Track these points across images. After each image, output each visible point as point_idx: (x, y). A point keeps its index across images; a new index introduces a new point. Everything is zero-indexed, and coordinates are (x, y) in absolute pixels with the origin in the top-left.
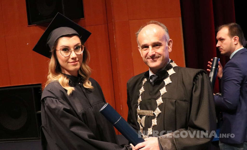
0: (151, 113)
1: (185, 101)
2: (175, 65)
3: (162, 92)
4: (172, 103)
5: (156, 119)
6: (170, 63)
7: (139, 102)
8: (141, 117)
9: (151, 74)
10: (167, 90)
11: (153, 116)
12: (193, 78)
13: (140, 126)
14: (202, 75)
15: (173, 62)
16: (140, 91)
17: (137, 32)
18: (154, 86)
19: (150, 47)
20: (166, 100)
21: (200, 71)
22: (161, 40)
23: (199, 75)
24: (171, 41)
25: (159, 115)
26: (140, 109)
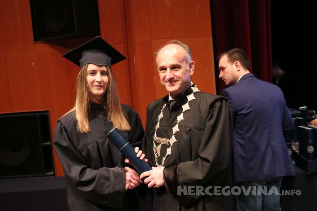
0: (167, 141)
1: (201, 129)
2: (197, 89)
3: (179, 119)
4: (186, 132)
5: (170, 148)
6: (192, 88)
7: (156, 128)
8: (157, 144)
9: (170, 98)
10: (184, 117)
11: (168, 144)
12: (209, 106)
13: (156, 155)
14: (222, 102)
15: (194, 86)
16: (159, 116)
17: (156, 52)
18: (171, 112)
19: (168, 70)
20: (182, 128)
21: (219, 98)
22: (180, 62)
23: (218, 102)
24: (193, 63)
25: (173, 144)
26: (157, 136)
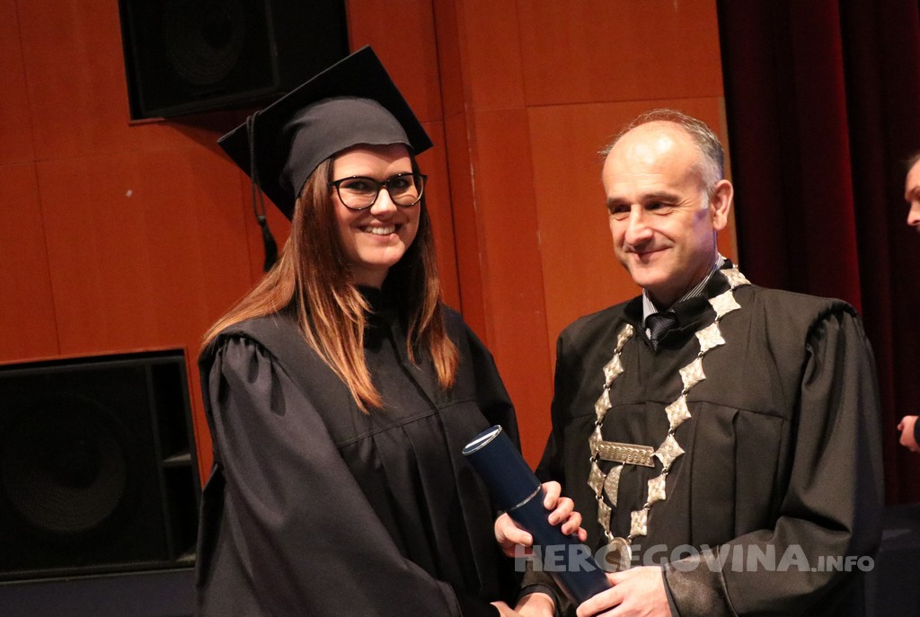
0: (646, 456)
1: (771, 414)
2: (739, 277)
3: (687, 376)
4: (722, 422)
5: (662, 478)
6: (723, 271)
7: (599, 410)
8: (606, 466)
9: (648, 309)
10: (705, 371)
11: (653, 466)
12: (806, 332)
13: (601, 501)
14: (840, 320)
15: (731, 267)
16: (606, 371)
17: (601, 150)
18: (658, 353)
19: (635, 211)
20: (700, 409)
21: (833, 305)
22: (675, 185)
23: (829, 320)
24: (725, 187)
25: (674, 463)
26: (604, 439)
